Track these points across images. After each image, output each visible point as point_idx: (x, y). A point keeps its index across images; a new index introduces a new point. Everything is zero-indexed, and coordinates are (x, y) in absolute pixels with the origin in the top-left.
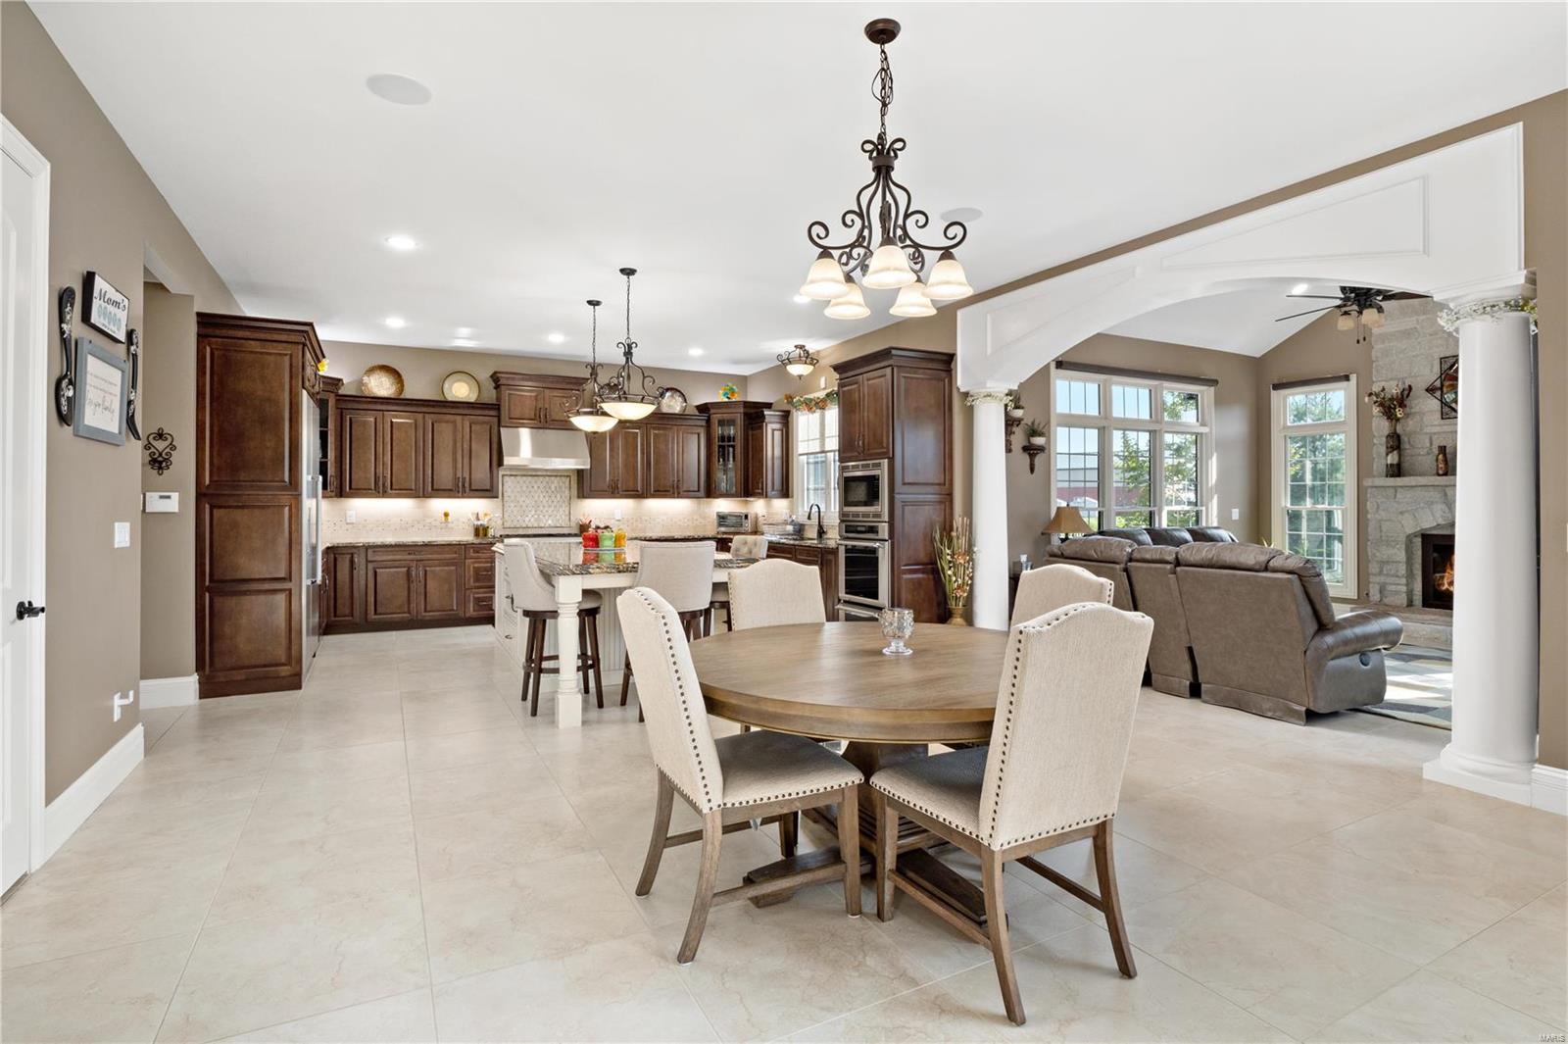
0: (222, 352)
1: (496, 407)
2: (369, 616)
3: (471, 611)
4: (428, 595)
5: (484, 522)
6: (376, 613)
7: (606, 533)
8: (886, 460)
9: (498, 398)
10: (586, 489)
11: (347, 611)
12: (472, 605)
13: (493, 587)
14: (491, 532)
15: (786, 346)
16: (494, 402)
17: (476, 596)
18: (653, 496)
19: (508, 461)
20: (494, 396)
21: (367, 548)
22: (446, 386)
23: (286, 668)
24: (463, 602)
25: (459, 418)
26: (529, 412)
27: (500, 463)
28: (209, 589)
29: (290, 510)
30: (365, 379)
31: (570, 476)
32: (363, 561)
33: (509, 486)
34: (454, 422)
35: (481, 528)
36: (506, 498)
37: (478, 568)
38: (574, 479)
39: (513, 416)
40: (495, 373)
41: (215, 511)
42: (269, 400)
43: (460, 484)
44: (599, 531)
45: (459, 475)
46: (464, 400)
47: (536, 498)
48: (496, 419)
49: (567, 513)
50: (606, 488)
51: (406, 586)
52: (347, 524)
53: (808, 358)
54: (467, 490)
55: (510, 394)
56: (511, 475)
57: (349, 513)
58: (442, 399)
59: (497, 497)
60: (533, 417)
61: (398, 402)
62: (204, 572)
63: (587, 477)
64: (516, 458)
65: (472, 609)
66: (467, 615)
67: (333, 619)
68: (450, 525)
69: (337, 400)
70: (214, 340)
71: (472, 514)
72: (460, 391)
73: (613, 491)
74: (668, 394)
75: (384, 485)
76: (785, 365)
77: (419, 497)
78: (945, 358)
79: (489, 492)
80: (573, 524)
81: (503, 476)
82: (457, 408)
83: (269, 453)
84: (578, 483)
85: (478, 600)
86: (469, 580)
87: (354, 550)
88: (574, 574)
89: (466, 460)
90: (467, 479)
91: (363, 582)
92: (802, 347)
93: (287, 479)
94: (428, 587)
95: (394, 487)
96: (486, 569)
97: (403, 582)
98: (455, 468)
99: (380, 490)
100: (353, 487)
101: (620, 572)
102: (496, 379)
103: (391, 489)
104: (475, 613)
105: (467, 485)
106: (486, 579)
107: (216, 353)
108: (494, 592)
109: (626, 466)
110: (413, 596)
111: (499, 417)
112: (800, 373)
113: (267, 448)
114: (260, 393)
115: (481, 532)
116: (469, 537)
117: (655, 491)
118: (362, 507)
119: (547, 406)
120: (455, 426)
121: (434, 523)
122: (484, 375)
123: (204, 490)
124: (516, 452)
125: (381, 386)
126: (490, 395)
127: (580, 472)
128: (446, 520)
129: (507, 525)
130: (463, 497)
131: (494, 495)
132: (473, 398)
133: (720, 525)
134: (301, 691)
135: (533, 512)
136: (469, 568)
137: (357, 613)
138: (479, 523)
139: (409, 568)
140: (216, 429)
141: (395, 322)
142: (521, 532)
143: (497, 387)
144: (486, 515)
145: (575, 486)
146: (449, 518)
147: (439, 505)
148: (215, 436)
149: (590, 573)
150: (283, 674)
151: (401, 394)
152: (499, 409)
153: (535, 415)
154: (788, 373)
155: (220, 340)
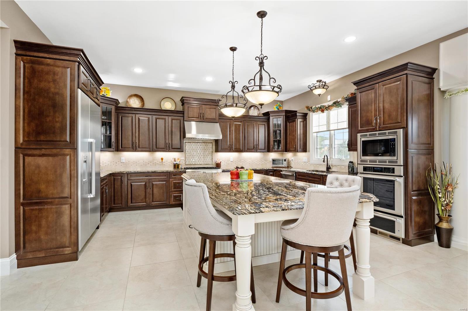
0: (30, 65)
1: (182, 113)
2: (128, 204)
3: (172, 202)
4: (154, 195)
5: (177, 162)
6: (131, 203)
7: (243, 171)
8: (402, 130)
9: (183, 109)
10: (220, 148)
11: (120, 202)
12: (172, 199)
13: (182, 191)
14: (180, 167)
15: (312, 81)
16: (182, 110)
17: (174, 195)
18: (247, 151)
19: (188, 135)
20: (182, 108)
21: (128, 174)
22: (162, 103)
23: (68, 249)
24: (169, 197)
25: (167, 117)
26: (196, 115)
27: (184, 137)
28: (23, 204)
29: (70, 157)
30: (128, 100)
31: (212, 143)
32: (126, 180)
33: (187, 147)
34: (165, 119)
35: (176, 165)
36: (186, 152)
37: (175, 182)
38: (214, 144)
39: (189, 116)
40: (182, 97)
41: (26, 157)
42: (57, 94)
43: (168, 146)
44: (239, 169)
45: (167, 142)
46: (169, 110)
47: (199, 152)
48: (182, 118)
49: (211, 158)
50: (227, 148)
51: (144, 191)
52: (121, 163)
53: (324, 86)
54: (171, 148)
55: (188, 107)
56: (189, 142)
57: (122, 158)
58: (160, 109)
59: (183, 152)
60: (198, 117)
61: (142, 110)
62: (20, 193)
63: (220, 143)
64: (190, 134)
65: (172, 200)
66: (171, 203)
67: (113, 205)
68: (164, 163)
69: (116, 109)
70: (25, 57)
71: (173, 159)
72: (168, 105)
73: (230, 149)
74: (252, 108)
75: (136, 146)
76: (312, 90)
77: (151, 151)
78: (429, 70)
79: (180, 149)
80: (214, 163)
81: (185, 142)
82: (167, 113)
83: (58, 125)
84: (216, 146)
85: (175, 197)
86: (171, 188)
87: (122, 175)
88: (250, 213)
89: (170, 136)
90: (171, 144)
91: (126, 189)
92: (320, 81)
93: (68, 140)
94: (154, 191)
95: (140, 147)
96: (179, 183)
97: (143, 188)
98: (165, 139)
99: (134, 148)
100: (123, 147)
101: (283, 210)
102: (183, 101)
103: (139, 148)
104: (174, 202)
105: (170, 146)
106: (179, 187)
107: (27, 65)
108: (182, 193)
109: (236, 138)
110: (147, 195)
111: (184, 117)
112: (319, 93)
113: (57, 122)
114: (52, 90)
115: (176, 166)
116: (171, 169)
117: (247, 149)
118: (128, 156)
119: (204, 112)
120: (165, 121)
121: (157, 163)
122: (178, 99)
123: (19, 146)
124: (190, 132)
125: (135, 103)
126: (180, 108)
127: (217, 141)
128: (162, 161)
129: (187, 163)
130: (169, 151)
131: (182, 151)
132: (173, 109)
133: (273, 164)
134: (77, 261)
135: (197, 158)
136: (171, 183)
137: (123, 203)
138: (176, 163)
139: (146, 183)
140: (26, 111)
141: (138, 70)
142: (193, 166)
143: (183, 105)
144: (178, 159)
145: (214, 147)
146: (163, 160)
147: (159, 155)
148: (26, 115)
149: (262, 212)
150: (66, 253)
151: (143, 107)
152: (184, 114)
153: (199, 116)
154: (314, 94)
155: (29, 58)
